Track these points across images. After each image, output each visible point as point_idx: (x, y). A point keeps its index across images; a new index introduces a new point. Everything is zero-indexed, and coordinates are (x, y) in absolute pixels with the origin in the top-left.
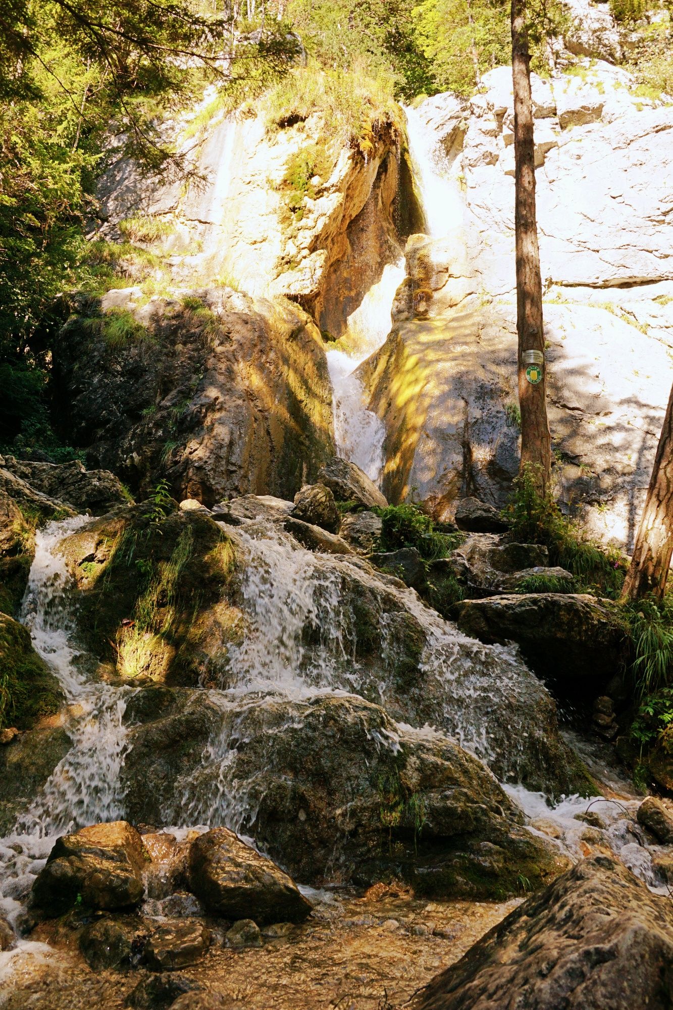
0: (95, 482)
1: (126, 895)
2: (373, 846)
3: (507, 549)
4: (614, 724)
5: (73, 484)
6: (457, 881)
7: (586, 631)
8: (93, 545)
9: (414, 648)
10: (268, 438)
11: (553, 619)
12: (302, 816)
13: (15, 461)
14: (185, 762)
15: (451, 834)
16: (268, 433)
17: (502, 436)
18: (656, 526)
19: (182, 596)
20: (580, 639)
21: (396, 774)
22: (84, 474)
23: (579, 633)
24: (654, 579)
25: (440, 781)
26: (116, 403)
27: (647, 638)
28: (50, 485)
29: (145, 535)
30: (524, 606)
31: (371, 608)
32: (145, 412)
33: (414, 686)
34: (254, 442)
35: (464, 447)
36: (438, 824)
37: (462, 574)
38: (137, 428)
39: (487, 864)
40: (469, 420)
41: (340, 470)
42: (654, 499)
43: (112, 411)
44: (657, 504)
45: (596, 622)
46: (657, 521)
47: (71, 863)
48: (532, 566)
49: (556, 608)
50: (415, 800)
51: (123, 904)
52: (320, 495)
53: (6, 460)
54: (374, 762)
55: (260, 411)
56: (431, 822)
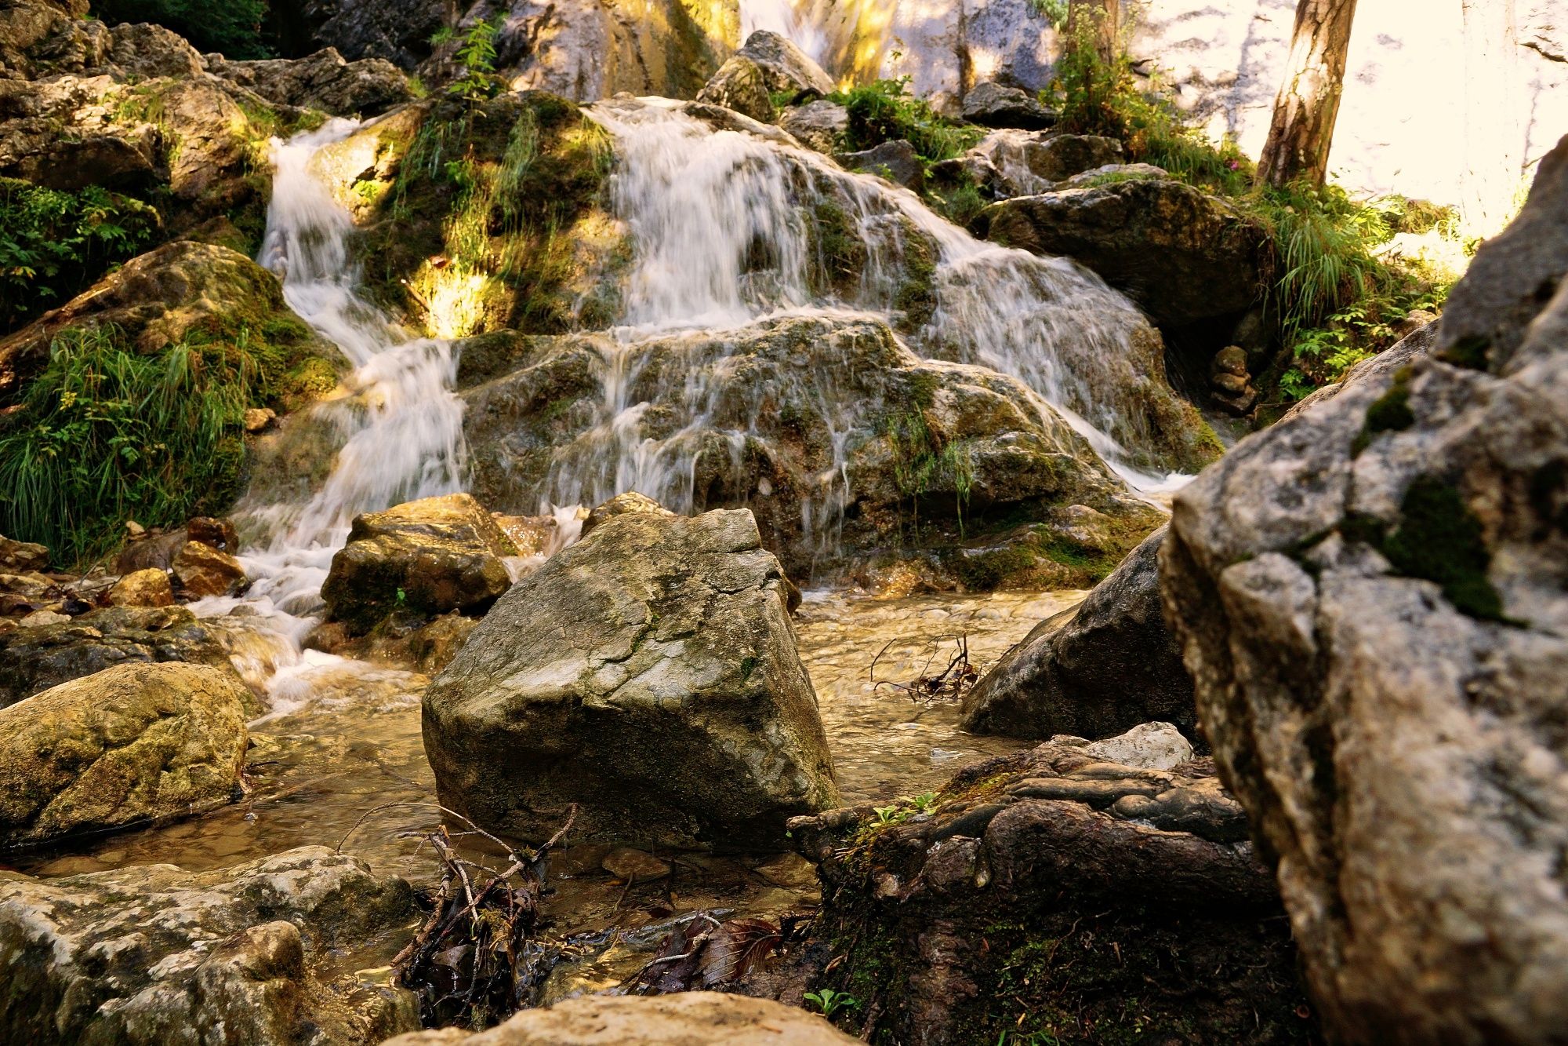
0: (364, 75)
1: (480, 582)
2: (887, 532)
3: (1054, 145)
4: (1248, 389)
5: (328, 83)
6: (1037, 562)
7: (1202, 232)
8: (372, 153)
9: (922, 266)
10: (640, 66)
11: (1148, 214)
12: (765, 488)
13: (223, 61)
14: (558, 430)
15: (1019, 497)
16: (640, 60)
17: (1021, 34)
18: (1312, 65)
19: (527, 216)
20: (1193, 246)
21: (917, 414)
22: (343, 68)
23: (1192, 235)
24: (1308, 153)
25: (994, 425)
26: (386, 30)
27: (1303, 239)
28: (289, 91)
29: (456, 131)
30: (1097, 196)
31: (846, 209)
32: (435, 39)
33: (926, 322)
34: (617, 75)
35: (959, 56)
36: (996, 482)
37: (986, 180)
38: (425, 68)
39: (1083, 537)
40: (966, 13)
41: (769, 48)
42: (1307, 22)
43: (380, 45)
44: (1313, 28)
45: (1218, 218)
46: (1312, 58)
47: (381, 544)
48: (1098, 166)
49: (1151, 197)
50: (953, 450)
51: (477, 598)
52: (741, 74)
53: (210, 61)
54: (878, 402)
55: (624, 24)
56: (985, 480)
